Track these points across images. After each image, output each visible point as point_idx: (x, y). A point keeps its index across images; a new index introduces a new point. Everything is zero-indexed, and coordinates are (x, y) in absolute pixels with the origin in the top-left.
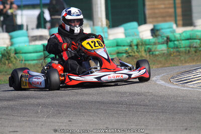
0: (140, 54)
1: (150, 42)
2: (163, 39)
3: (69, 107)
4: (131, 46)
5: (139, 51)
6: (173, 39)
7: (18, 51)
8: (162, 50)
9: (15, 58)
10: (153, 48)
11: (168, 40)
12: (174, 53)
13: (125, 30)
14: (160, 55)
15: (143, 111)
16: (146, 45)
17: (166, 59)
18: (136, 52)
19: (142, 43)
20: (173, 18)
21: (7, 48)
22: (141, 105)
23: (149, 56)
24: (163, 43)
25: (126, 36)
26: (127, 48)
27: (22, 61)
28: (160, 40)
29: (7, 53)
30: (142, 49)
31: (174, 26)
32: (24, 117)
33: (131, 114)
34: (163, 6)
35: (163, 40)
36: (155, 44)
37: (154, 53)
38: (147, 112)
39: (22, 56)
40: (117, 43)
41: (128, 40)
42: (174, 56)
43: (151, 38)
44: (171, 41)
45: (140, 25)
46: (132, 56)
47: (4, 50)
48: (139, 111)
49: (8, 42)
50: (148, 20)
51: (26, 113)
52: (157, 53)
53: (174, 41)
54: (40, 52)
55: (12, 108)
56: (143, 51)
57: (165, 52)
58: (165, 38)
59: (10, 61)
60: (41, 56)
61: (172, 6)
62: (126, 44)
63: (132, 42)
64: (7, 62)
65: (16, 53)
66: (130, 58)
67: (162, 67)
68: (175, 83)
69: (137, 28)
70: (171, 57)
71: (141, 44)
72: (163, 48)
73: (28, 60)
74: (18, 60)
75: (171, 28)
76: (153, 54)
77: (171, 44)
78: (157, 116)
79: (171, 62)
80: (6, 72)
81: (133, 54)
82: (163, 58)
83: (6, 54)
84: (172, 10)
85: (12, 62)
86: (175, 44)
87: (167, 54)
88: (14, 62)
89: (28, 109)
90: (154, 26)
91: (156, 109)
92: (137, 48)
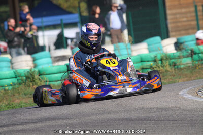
0: (165, 68)
1: (175, 56)
2: (187, 52)
4: (155, 61)
5: (164, 66)
6: (198, 52)
7: (42, 73)
8: (187, 64)
9: (39, 79)
10: (178, 61)
11: (193, 53)
12: (199, 65)
13: (149, 45)
14: (185, 68)
15: (172, 126)
16: (171, 59)
17: (191, 72)
18: (161, 67)
19: (166, 57)
21: (31, 70)
23: (174, 70)
24: (187, 56)
25: (150, 52)
26: (152, 63)
27: (46, 82)
28: (185, 53)
29: (31, 75)
30: (167, 63)
33: (160, 130)
34: (185, 19)
35: (188, 54)
36: (179, 57)
37: (179, 67)
39: (46, 77)
40: (141, 58)
41: (153, 55)
42: (200, 69)
43: (175, 51)
44: (195, 54)
45: (163, 39)
47: (28, 72)
49: (31, 64)
50: (171, 34)
52: (182, 66)
53: (199, 54)
54: (64, 72)
56: (168, 66)
57: (191, 65)
58: (190, 51)
59: (34, 83)
63: (156, 56)
64: (31, 84)
65: (40, 75)
67: (188, 80)
68: (202, 96)
69: (160, 43)
70: (196, 70)
71: (165, 58)
72: (187, 61)
73: (52, 81)
74: (43, 82)
76: (178, 68)
77: (195, 57)
78: (186, 131)
79: (197, 75)
80: (31, 94)
81: (158, 69)
82: (189, 71)
85: (36, 84)
86: (199, 57)
87: (192, 67)
88: (38, 84)
90: (178, 40)
91: (185, 123)
92: (162, 63)
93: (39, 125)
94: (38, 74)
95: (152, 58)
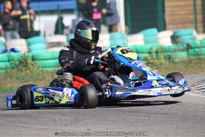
0: (160, 61)
1: (170, 49)
2: (183, 46)
3: (87, 115)
4: (150, 53)
5: (159, 58)
6: (194, 46)
7: (35, 58)
8: (182, 58)
9: (32, 64)
10: (173, 55)
11: (189, 47)
12: (194, 60)
13: (145, 36)
14: (180, 62)
15: (164, 120)
16: (166, 52)
17: (186, 67)
18: (155, 59)
19: (162, 50)
20: (194, 25)
21: (24, 54)
22: (161, 114)
23: (169, 63)
24: (183, 50)
25: (146, 43)
26: (147, 55)
27: (39, 67)
28: (181, 47)
29: (25, 59)
30: (162, 56)
31: (195, 33)
32: (41, 125)
33: (151, 123)
34: (183, 13)
35: (183, 48)
36: (175, 51)
37: (174, 60)
38: (167, 120)
39: (39, 63)
40: (136, 49)
41: (148, 46)
42: (195, 64)
43: (171, 44)
44: (191, 48)
45: (159, 31)
46: (152, 63)
47: (22, 56)
48: (158, 120)
49: (25, 48)
50: (168, 26)
51: (44, 121)
52: (177, 60)
53: (195, 48)
54: (57, 58)
56: (163, 59)
57: (186, 59)
58: (186, 46)
59: (27, 68)
61: (193, 12)
62: (145, 51)
63: (151, 49)
64: (24, 69)
65: (33, 60)
66: (150, 65)
68: (195, 91)
69: (156, 35)
70: (191, 65)
71: (160, 51)
72: (183, 55)
73: (45, 67)
74: (36, 67)
75: (191, 34)
76: (173, 61)
77: (191, 51)
78: (177, 125)
79: (192, 69)
80: (23, 79)
81: (153, 62)
82: (184, 66)
83: (23, 60)
84: (192, 17)
85: (29, 69)
86: (195, 51)
87: (188, 62)
88: (31, 69)
89: (45, 117)
90: (174, 33)
91: (176, 118)
92: (157, 55)
94: (31, 59)
95: (147, 50)
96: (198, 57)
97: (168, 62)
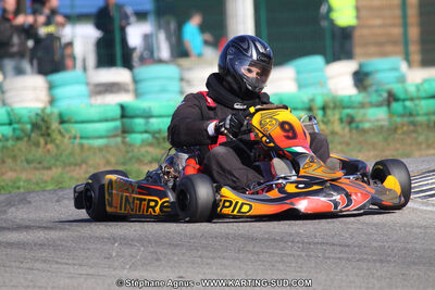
0: (330, 128)
1: (352, 102)
2: (380, 95)
3: (177, 245)
4: (310, 109)
5: (329, 121)
6: (402, 96)
7: (66, 119)
8: (378, 120)
9: (60, 132)
10: (358, 114)
11: (392, 98)
12: (403, 125)
13: (298, 72)
14: (373, 130)
15: (339, 258)
16: (344, 108)
17: (386, 140)
18: (321, 123)
19: (335, 103)
20: (400, 48)
21: (43, 110)
22: (334, 245)
23: (350, 131)
24: (379, 105)
25: (301, 86)
26: (302, 114)
27: (75, 138)
28: (375, 98)
29: (43, 120)
30: (334, 116)
31: (404, 66)
32: (81, 265)
33: (313, 265)
34: (378, 22)
35: (380, 99)
36: (362, 105)
37: (361, 126)
38: (348, 259)
39: (76, 129)
41: (305, 95)
42: (404, 133)
44: (397, 99)
45: (329, 61)
47: (37, 114)
48: (329, 258)
49: (43, 95)
51: (87, 258)
52: (367, 125)
53: (404, 100)
54: (113, 120)
55: (54, 246)
56: (337, 123)
57: (386, 123)
58: (385, 95)
59: (49, 139)
60: (116, 128)
61: (399, 21)
62: (300, 106)
63: (312, 100)
64: (42, 141)
65: (62, 121)
69: (322, 70)
70: (397, 136)
71: (332, 105)
72: (380, 114)
73: (88, 138)
74: (67, 136)
75: (396, 69)
76: (357, 128)
77: (396, 106)
78: (368, 269)
79: (398, 146)
80: (40, 163)
82: (381, 137)
83: (41, 123)
84: (397, 31)
85: (53, 141)
86: (405, 107)
87: (389, 129)
88: (58, 142)
89: (88, 249)
90: (361, 66)
91: (366, 253)
92: (325, 115)
93: (54, 234)
94: (58, 120)
95: (303, 103)
96: (411, 119)
97: (347, 129)
